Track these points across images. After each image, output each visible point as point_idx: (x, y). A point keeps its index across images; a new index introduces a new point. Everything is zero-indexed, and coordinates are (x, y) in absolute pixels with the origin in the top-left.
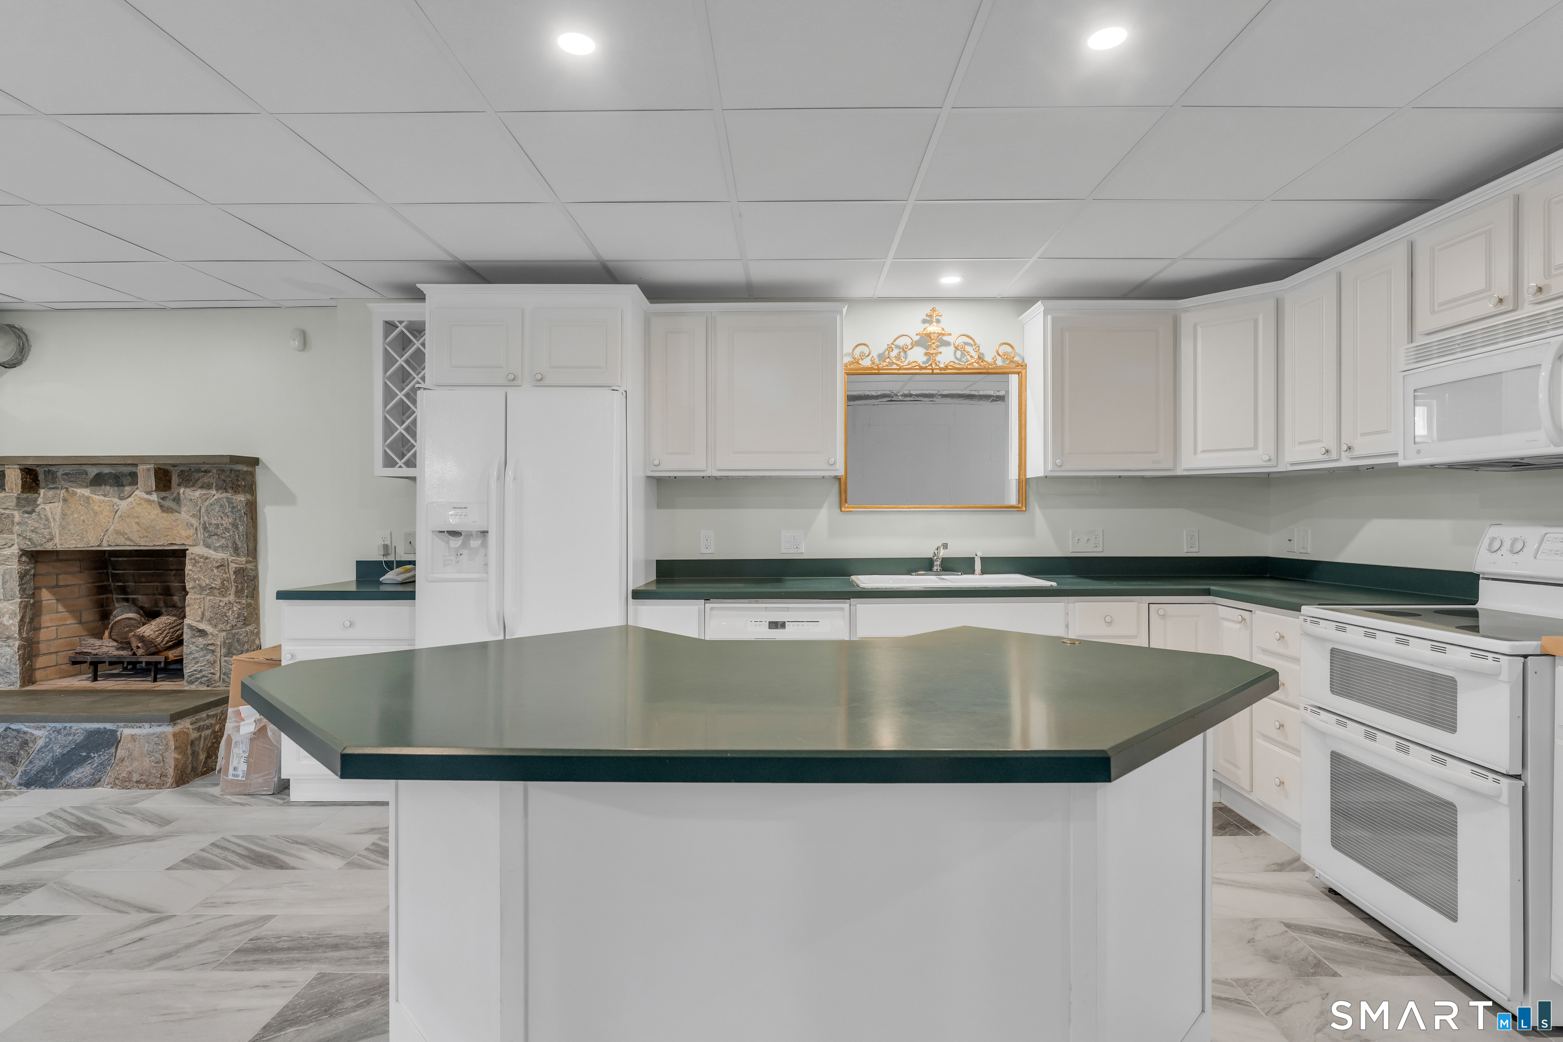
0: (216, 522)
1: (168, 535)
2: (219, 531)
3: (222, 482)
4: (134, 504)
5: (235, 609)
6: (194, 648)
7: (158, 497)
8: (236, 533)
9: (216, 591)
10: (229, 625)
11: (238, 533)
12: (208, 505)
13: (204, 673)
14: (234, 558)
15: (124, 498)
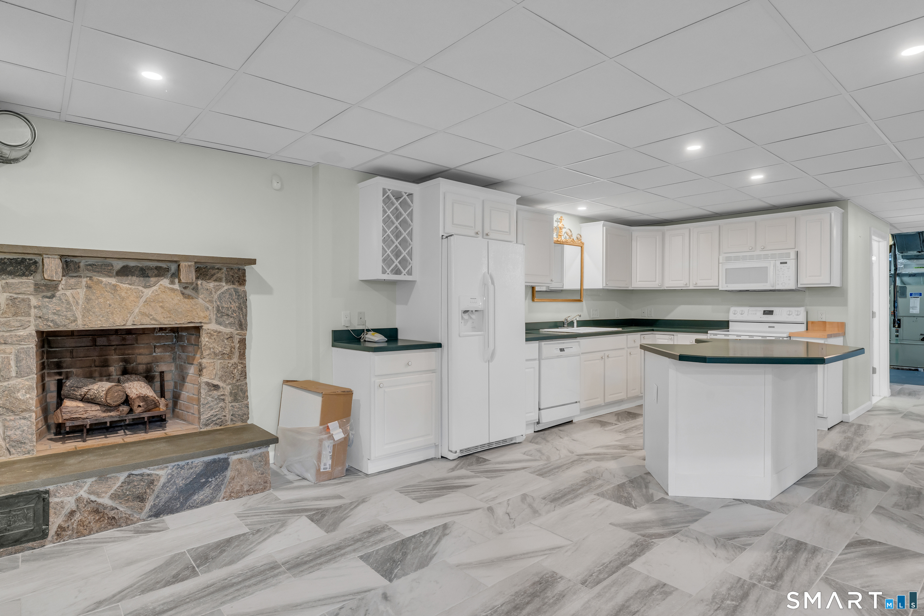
0: (227, 306)
1: (188, 316)
2: (230, 313)
3: (231, 277)
4: (159, 292)
5: (239, 368)
6: (210, 399)
7: (180, 286)
8: (241, 314)
9: (226, 356)
10: (235, 380)
11: (242, 314)
12: (220, 294)
13: (218, 416)
14: (238, 332)
15: (149, 287)
